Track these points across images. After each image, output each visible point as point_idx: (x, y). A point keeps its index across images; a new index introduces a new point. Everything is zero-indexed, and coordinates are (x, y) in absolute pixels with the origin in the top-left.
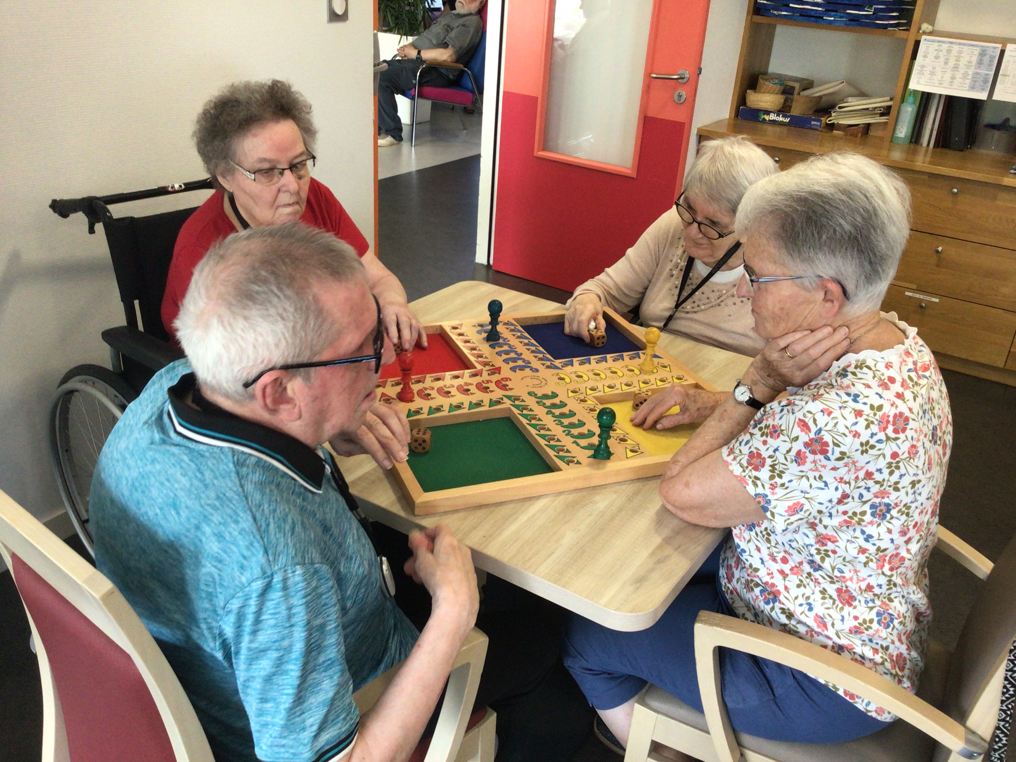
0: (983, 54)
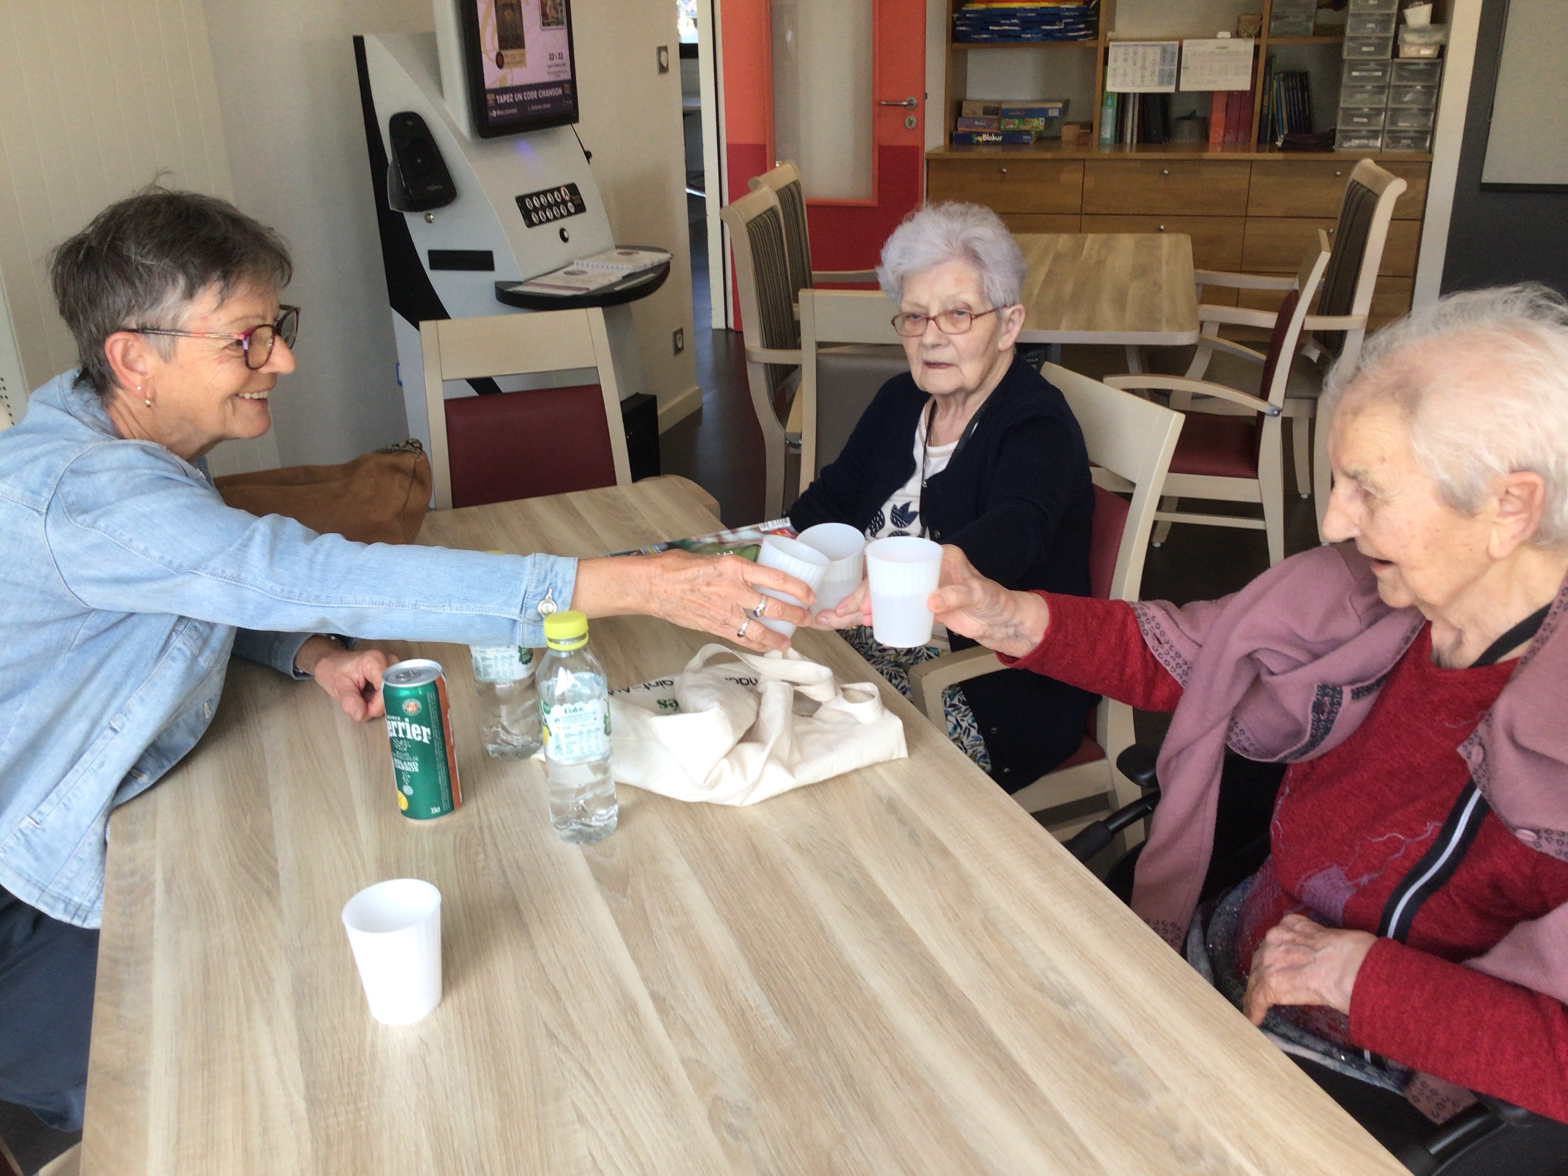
0: (1164, 51)
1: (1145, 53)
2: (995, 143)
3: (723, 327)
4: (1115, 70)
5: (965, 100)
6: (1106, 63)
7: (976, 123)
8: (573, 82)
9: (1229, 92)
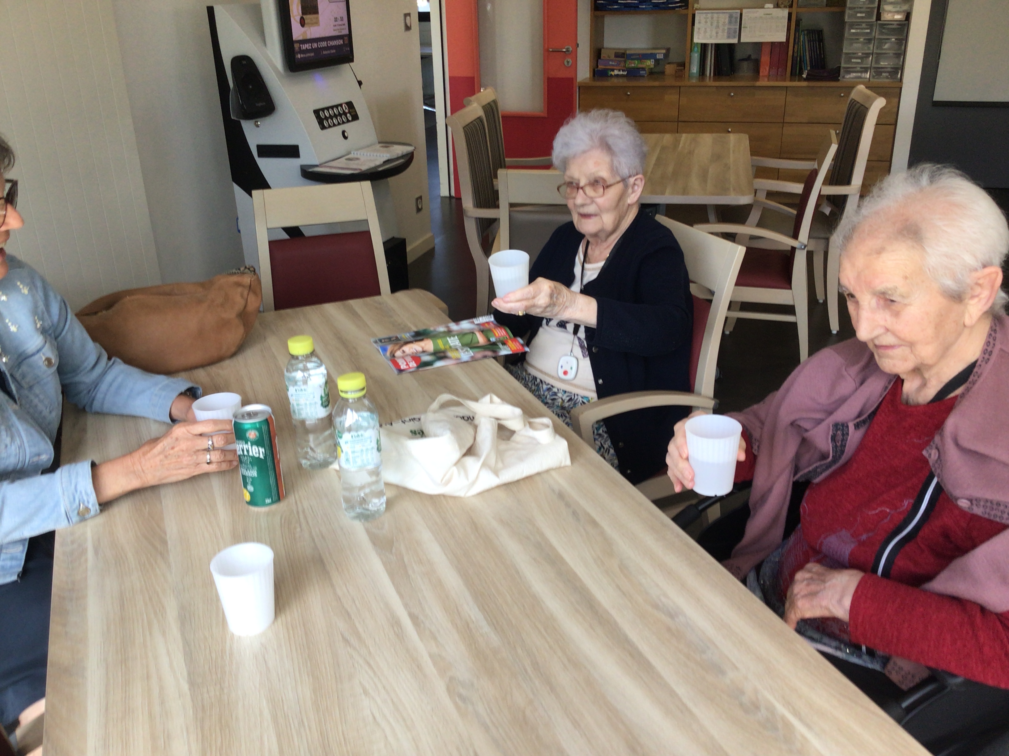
0: (731, 17)
1: (718, 18)
2: (622, 76)
3: (447, 194)
4: (699, 29)
5: (603, 48)
6: (693, 24)
7: (610, 63)
8: (350, 36)
9: (772, 43)
